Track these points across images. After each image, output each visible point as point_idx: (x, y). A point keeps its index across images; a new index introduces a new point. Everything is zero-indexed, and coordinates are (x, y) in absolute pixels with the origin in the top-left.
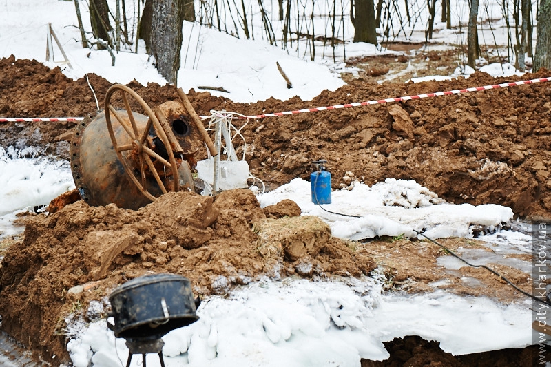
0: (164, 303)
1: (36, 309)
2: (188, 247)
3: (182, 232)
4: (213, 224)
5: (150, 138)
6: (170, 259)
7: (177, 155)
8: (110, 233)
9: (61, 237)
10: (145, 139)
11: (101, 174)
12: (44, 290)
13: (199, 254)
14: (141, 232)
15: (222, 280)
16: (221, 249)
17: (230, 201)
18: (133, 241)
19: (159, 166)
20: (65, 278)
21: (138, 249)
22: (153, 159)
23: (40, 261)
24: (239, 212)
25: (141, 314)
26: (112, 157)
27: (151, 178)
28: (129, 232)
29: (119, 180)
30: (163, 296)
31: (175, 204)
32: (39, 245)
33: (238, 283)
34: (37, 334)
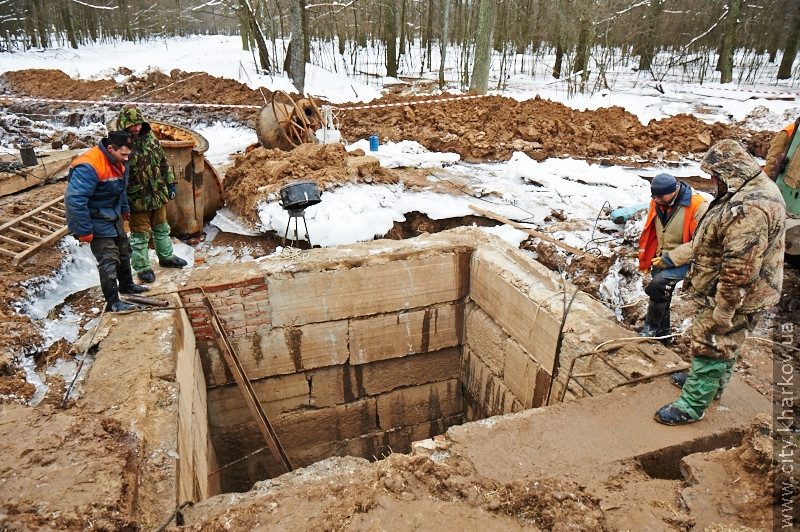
0: (306, 194)
1: (243, 198)
2: (314, 169)
3: (311, 162)
4: (325, 159)
5: (294, 117)
6: (306, 175)
7: (308, 125)
8: (277, 162)
9: (253, 164)
10: (292, 117)
11: (271, 135)
12: (247, 189)
13: (319, 172)
14: (292, 162)
15: (331, 185)
16: (330, 170)
17: (333, 148)
18: (288, 166)
19: (299, 130)
20: (256, 183)
21: (290, 170)
22: (296, 127)
23: (243, 175)
24: (337, 154)
25: (295, 199)
26: (276, 126)
27: (295, 137)
28: (286, 162)
29: (280, 138)
30: (305, 190)
31: (308, 149)
32: (242, 167)
33: (338, 186)
34: (244, 209)
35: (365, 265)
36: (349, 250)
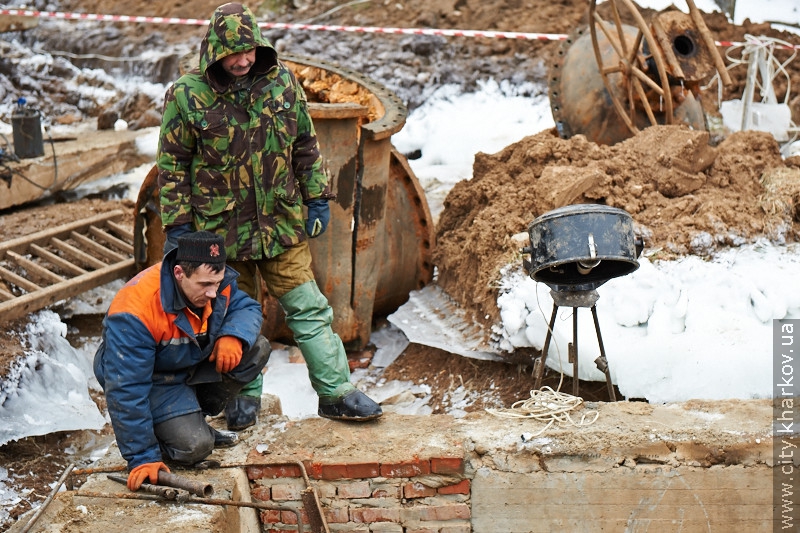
0: (591, 240)
1: (474, 258)
2: (670, 194)
3: (662, 175)
4: (707, 169)
5: (642, 57)
6: (644, 207)
7: (674, 81)
8: (570, 169)
9: (514, 173)
10: (635, 57)
11: (584, 105)
12: (483, 235)
13: (681, 203)
14: (610, 171)
15: (706, 238)
16: (712, 201)
17: (741, 144)
18: (598, 181)
19: (647, 88)
20: (510, 222)
21: (604, 192)
23: (484, 201)
24: (748, 159)
26: (598, 86)
27: (640, 110)
28: (594, 170)
29: (606, 114)
30: (590, 231)
31: (660, 140)
32: (487, 180)
33: (726, 244)
34: (472, 289)
35: (751, 460)
36: (715, 417)
